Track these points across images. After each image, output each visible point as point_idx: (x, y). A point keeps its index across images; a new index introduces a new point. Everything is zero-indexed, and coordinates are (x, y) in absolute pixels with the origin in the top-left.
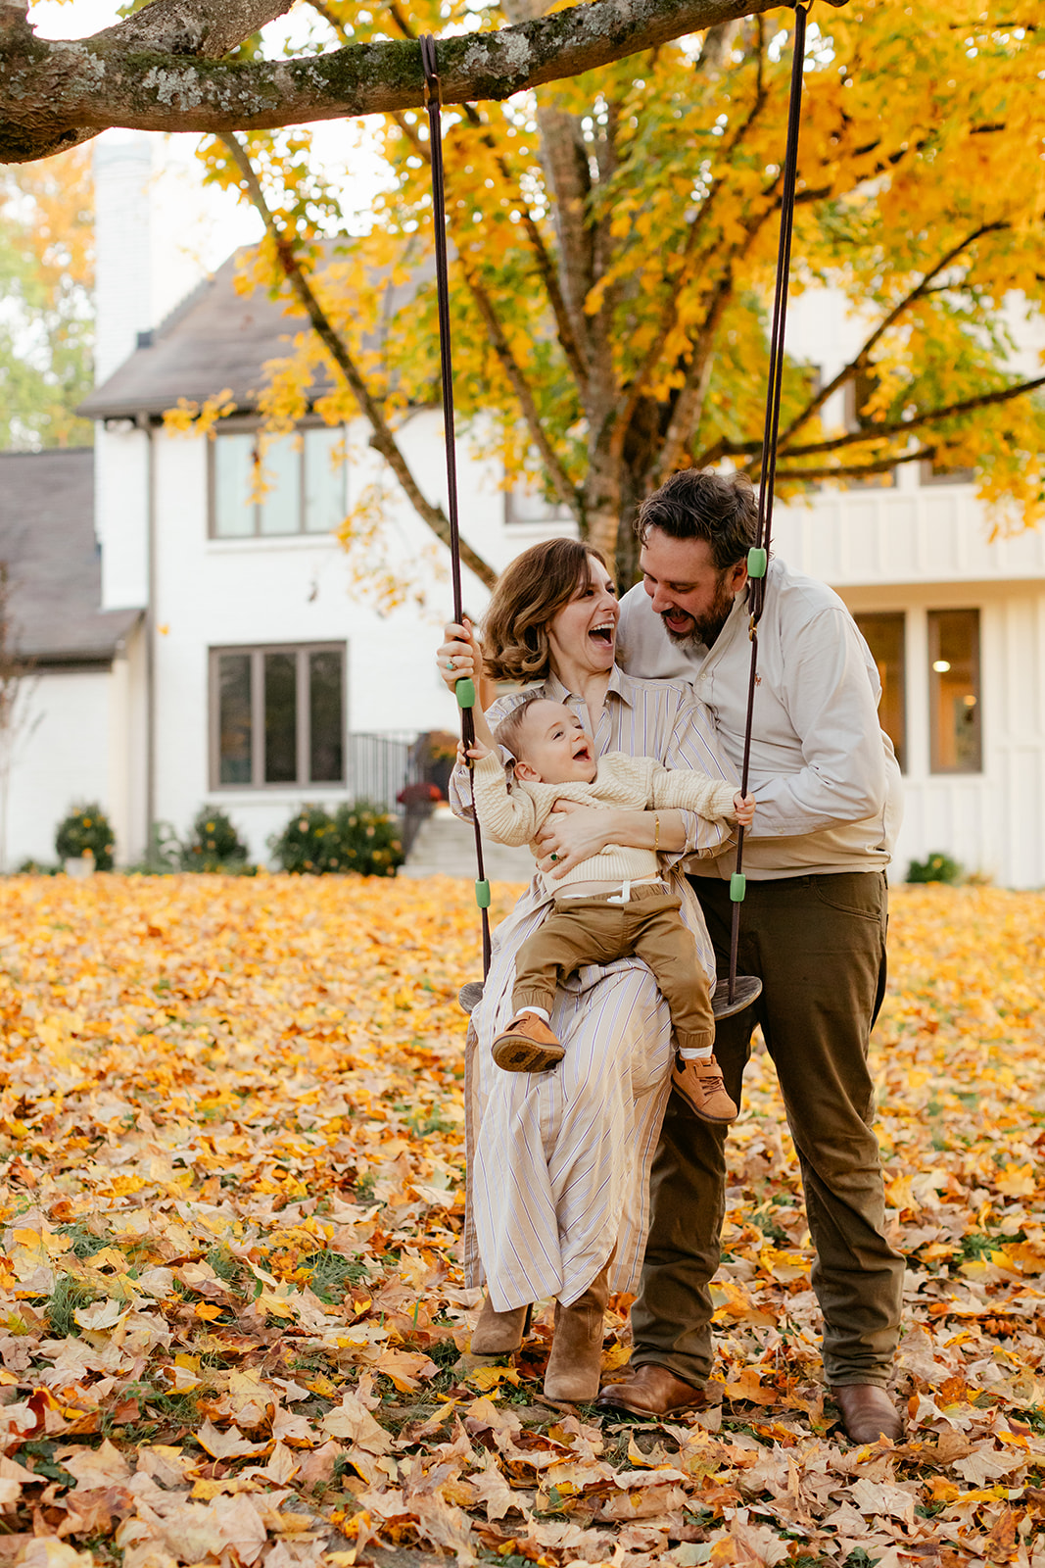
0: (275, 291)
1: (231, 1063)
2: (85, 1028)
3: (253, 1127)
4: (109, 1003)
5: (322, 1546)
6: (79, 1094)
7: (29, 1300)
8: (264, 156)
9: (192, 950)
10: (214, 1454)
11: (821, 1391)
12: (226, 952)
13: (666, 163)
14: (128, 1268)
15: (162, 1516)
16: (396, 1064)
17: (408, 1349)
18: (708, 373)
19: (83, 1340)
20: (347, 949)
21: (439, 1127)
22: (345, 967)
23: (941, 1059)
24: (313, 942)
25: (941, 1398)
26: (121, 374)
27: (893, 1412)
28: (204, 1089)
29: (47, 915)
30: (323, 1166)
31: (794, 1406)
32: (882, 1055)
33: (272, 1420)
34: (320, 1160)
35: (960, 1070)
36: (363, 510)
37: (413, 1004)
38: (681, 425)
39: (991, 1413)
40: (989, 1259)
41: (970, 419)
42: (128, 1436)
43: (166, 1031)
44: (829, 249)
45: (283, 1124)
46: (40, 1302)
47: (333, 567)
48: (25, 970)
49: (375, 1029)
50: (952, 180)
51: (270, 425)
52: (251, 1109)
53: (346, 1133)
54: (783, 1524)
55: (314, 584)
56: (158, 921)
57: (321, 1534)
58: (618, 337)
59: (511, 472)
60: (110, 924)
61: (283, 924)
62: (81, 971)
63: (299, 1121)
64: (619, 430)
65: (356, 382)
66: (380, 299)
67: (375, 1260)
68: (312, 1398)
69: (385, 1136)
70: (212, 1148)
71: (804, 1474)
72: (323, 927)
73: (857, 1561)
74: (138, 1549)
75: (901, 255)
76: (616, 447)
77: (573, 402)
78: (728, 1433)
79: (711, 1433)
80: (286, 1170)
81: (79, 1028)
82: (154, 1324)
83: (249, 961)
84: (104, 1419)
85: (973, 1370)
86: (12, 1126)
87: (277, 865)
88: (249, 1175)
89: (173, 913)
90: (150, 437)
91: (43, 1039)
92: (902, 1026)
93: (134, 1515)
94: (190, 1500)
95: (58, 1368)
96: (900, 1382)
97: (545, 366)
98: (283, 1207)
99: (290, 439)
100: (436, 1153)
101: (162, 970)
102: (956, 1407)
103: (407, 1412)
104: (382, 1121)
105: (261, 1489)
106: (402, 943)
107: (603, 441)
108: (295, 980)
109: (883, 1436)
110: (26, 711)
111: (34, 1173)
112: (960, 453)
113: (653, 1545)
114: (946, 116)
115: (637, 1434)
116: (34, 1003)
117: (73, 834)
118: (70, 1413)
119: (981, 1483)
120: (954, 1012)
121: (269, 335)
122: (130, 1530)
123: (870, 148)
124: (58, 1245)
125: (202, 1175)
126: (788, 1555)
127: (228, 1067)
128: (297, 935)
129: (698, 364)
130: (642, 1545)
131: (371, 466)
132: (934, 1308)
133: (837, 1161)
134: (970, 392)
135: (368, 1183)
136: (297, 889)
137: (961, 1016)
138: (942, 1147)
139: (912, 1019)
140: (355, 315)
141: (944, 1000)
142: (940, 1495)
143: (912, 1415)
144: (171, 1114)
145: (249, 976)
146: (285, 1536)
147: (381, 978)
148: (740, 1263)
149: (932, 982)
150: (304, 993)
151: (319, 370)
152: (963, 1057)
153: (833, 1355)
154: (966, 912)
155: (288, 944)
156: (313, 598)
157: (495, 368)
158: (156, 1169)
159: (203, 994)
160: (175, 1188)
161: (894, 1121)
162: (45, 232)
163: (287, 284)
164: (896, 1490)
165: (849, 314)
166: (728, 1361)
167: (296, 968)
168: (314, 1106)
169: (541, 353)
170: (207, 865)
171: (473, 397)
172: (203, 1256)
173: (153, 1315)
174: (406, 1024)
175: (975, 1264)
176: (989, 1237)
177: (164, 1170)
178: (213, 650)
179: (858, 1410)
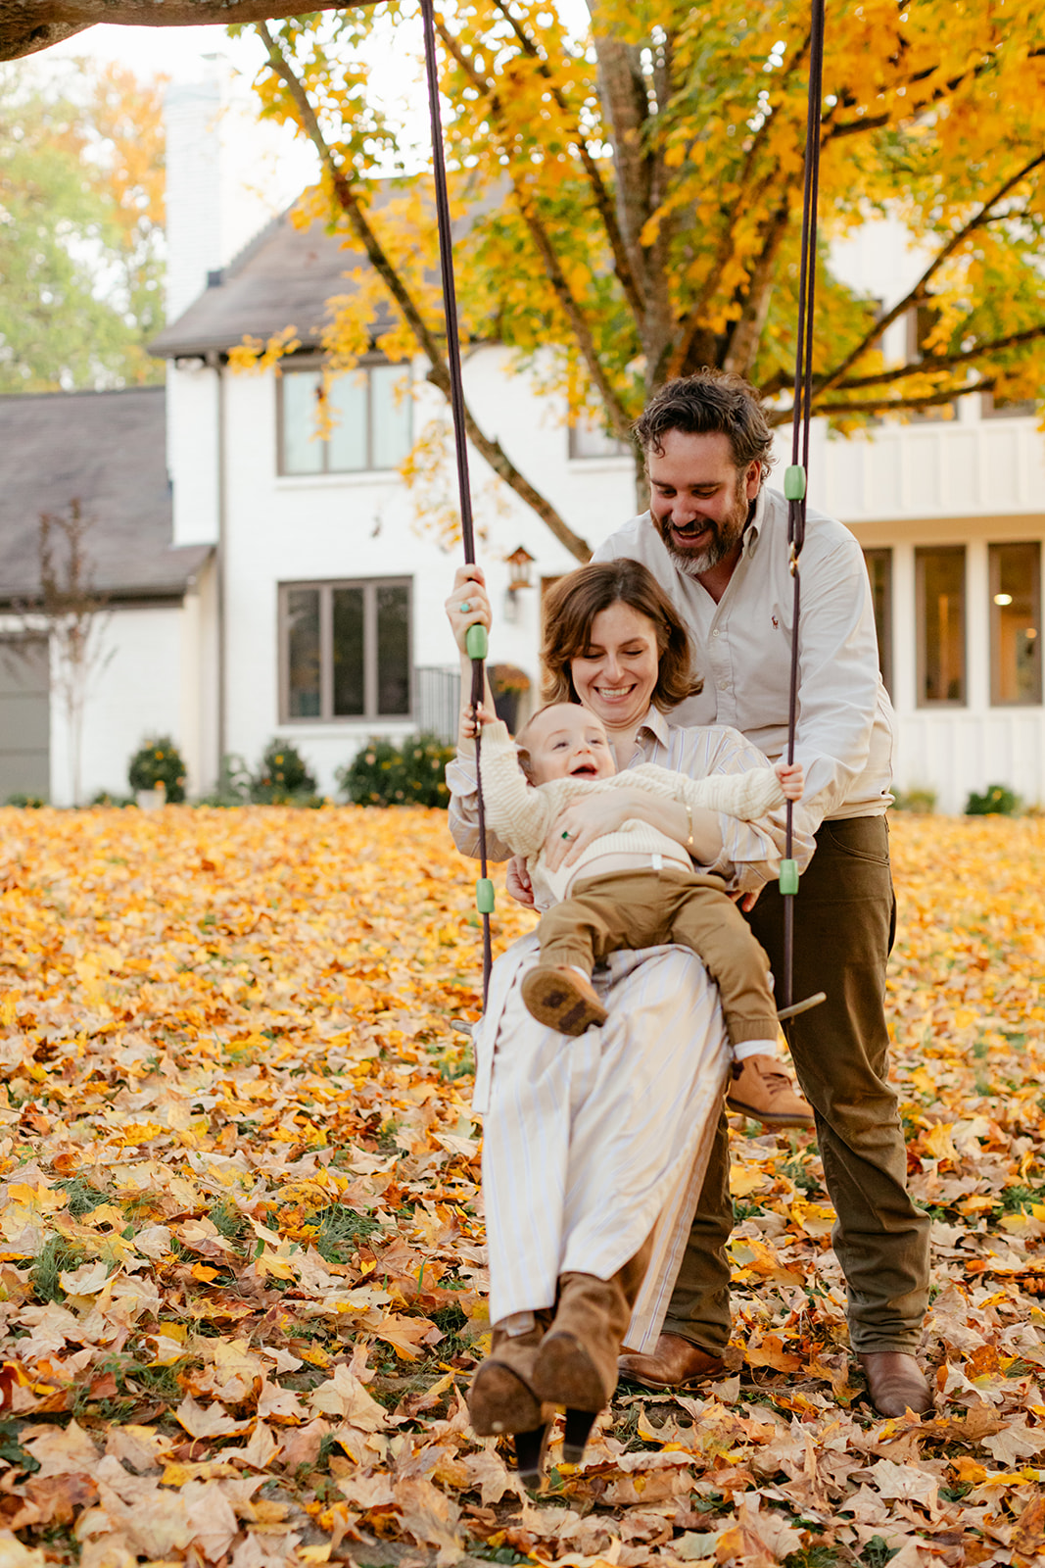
0: (332, 226)
1: (268, 1001)
2: (125, 964)
3: (281, 1070)
4: (152, 940)
5: (295, 1539)
6: (104, 1036)
7: (15, 1262)
8: (321, 90)
9: (242, 884)
10: (192, 1432)
11: (845, 1359)
12: (276, 886)
13: (721, 91)
14: (124, 1226)
15: (128, 1504)
16: (435, 1003)
17: (412, 1314)
18: (765, 305)
19: (66, 1306)
20: (398, 883)
22: (392, 902)
23: (990, 998)
24: (366, 876)
25: (972, 1367)
26: (191, 313)
27: (922, 1380)
28: (236, 1029)
29: (104, 849)
30: (347, 1112)
31: (817, 1375)
32: (930, 993)
33: (259, 1393)
34: (344, 1106)
35: (1008, 1009)
36: (425, 445)
37: (457, 940)
38: (738, 357)
39: (1024, 1385)
40: (1030, 1212)
41: (1030, 351)
42: (104, 1412)
43: (206, 968)
44: (888, 179)
45: (311, 1067)
46: (24, 1265)
47: (396, 502)
48: (73, 905)
49: (417, 966)
50: (1010, 106)
51: (333, 362)
52: (280, 1050)
53: (373, 1076)
54: (797, 1509)
55: (377, 519)
56: (213, 856)
57: (295, 1525)
58: (674, 268)
59: (573, 408)
60: (165, 858)
61: (337, 859)
62: (129, 906)
63: (328, 1063)
64: (676, 362)
65: (414, 318)
67: (389, 1214)
68: (305, 1369)
69: (415, 1080)
70: (234, 1093)
71: (822, 1453)
72: (377, 861)
73: (875, 1551)
74: (98, 1544)
75: (959, 185)
77: (633, 337)
78: (745, 1406)
79: (727, 1405)
80: (308, 1116)
81: (118, 966)
82: (143, 1288)
83: (297, 896)
84: (79, 1393)
85: (1008, 1334)
86: (31, 1070)
87: (344, 797)
88: (268, 1122)
89: (230, 847)
90: (220, 374)
91: (80, 977)
92: (953, 963)
93: (97, 1504)
94: (160, 1486)
95: (35, 1338)
96: (932, 1347)
97: (605, 300)
98: (300, 1156)
99: (356, 377)
100: (465, 1098)
101: (210, 905)
102: (986, 1377)
103: (407, 1382)
104: (412, 1064)
105: (237, 1474)
106: (454, 877)
107: (659, 374)
108: (341, 915)
109: (909, 1410)
110: (99, 645)
111: (48, 1119)
112: (1020, 385)
113: (656, 1534)
114: (1004, 39)
115: (649, 1406)
116: (76, 940)
117: (146, 766)
118: (41, 1389)
119: (1011, 1462)
120: (1006, 949)
121: (333, 274)
122: (92, 1522)
123: (927, 73)
124: (52, 1201)
125: (221, 1122)
126: (799, 1546)
127: (263, 1005)
128: (351, 869)
129: (755, 295)
130: (645, 1534)
132: (971, 1265)
133: (855, 1119)
134: (1030, 323)
135: (391, 1131)
136: (360, 822)
137: (1012, 953)
138: (986, 1092)
139: (963, 956)
140: (415, 252)
141: (996, 935)
142: (966, 1476)
143: (941, 1385)
144: (196, 1057)
145: (296, 911)
146: (257, 1527)
147: (428, 914)
148: (770, 1217)
149: (985, 918)
150: (350, 929)
151: (380, 307)
152: (1012, 995)
153: (859, 1321)
154: (1024, 844)
155: (340, 878)
156: (376, 533)
157: (550, 300)
158: (174, 1116)
159: (247, 930)
160: (189, 1137)
161: (939, 1063)
162: (123, 175)
163: (344, 218)
164: (918, 1472)
165: (911, 246)
166: (750, 1325)
167: (344, 903)
168: (344, 1047)
169: (601, 288)
170: (276, 798)
171: (534, 332)
172: (206, 1213)
173: (144, 1278)
174: (449, 961)
175: (1015, 1218)
176: (1030, 1188)
177: (182, 1117)
178: (282, 585)
179: (885, 1380)
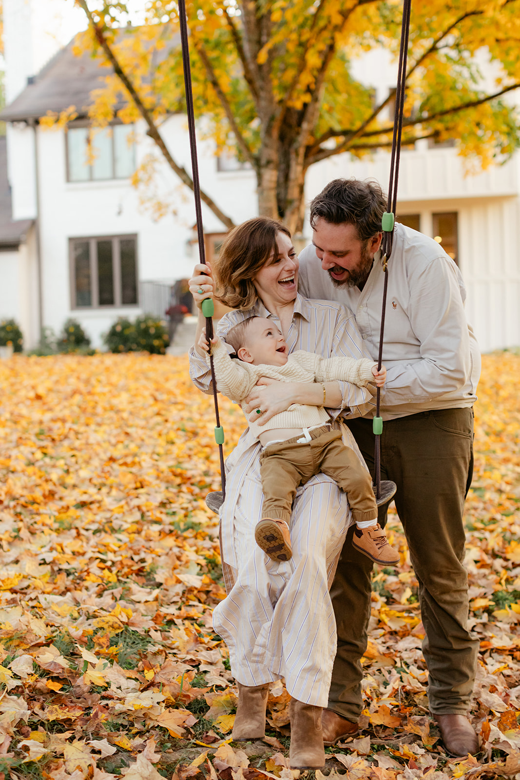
0: (94, 53)
1: (76, 484)
3: (87, 530)
4: (11, 445)
9: (58, 409)
11: (428, 719)
12: (76, 409)
14: (6, 655)
16: (168, 482)
17: (177, 707)
18: (322, 93)
20: (140, 405)
21: (192, 526)
22: (139, 417)
24: (122, 400)
25: (501, 723)
26: (20, 98)
27: (471, 731)
28: (60, 504)
30: (126, 558)
31: (413, 731)
33: (92, 778)
34: (124, 554)
36: (144, 168)
37: (176, 440)
38: (309, 122)
40: (510, 608)
41: (459, 115)
43: (40, 463)
44: (384, 27)
45: (104, 528)
47: (129, 196)
49: (156, 457)
51: (94, 123)
52: (85, 517)
53: (139, 533)
55: (120, 206)
56: (41, 391)
58: (275, 75)
59: (220, 146)
60: (15, 392)
61: (107, 389)
63: (113, 525)
64: (277, 124)
65: (138, 102)
66: (150, 57)
67: (156, 631)
68: (118, 752)
69: (162, 535)
70: (62, 550)
72: (128, 390)
75: (423, 30)
76: (275, 133)
77: (252, 110)
78: (375, 756)
79: (365, 756)
80: (105, 562)
82: (18, 704)
83: (88, 415)
87: (105, 348)
89: (49, 384)
90: (35, 130)
97: (236, 92)
98: (103, 593)
99: (107, 131)
100: (191, 546)
101: (41, 422)
102: (511, 731)
103: (178, 756)
104: (160, 523)
106: (169, 400)
107: (268, 131)
108: (112, 427)
109: (469, 755)
112: (453, 133)
117: (2, 334)
121: (93, 77)
125: (56, 569)
127: (74, 486)
128: (114, 396)
129: (317, 89)
131: (147, 145)
133: (442, 585)
134: (458, 103)
135: (152, 570)
136: (116, 364)
140: (137, 66)
143: (486, 736)
144: (39, 526)
145: (87, 425)
147: (158, 424)
150: (117, 435)
151: (119, 96)
153: (435, 696)
155: (109, 402)
156: (120, 213)
157: (211, 93)
158: (29, 566)
159: (62, 437)
163: (100, 50)
165: (392, 61)
166: (370, 698)
167: (113, 419)
168: (121, 514)
169: (235, 84)
170: (70, 350)
171: (200, 107)
172: (52, 641)
173: (19, 697)
174: (171, 453)
175: (502, 612)
176: (508, 592)
177: (34, 567)
178: (71, 240)
179: (451, 731)
